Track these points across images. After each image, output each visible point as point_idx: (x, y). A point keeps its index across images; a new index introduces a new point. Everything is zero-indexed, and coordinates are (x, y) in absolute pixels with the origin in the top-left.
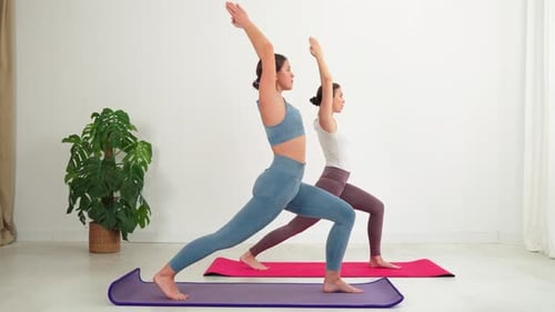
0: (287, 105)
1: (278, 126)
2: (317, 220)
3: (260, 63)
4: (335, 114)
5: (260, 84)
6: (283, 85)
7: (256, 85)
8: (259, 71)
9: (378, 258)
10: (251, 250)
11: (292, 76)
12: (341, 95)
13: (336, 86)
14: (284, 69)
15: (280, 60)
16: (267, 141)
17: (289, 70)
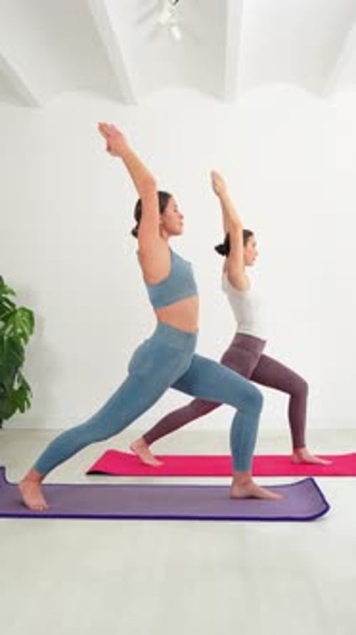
0: (173, 255)
1: (163, 282)
2: (216, 405)
3: (139, 204)
4: (247, 268)
5: (140, 231)
6: (169, 230)
7: (135, 233)
8: (138, 215)
9: (302, 451)
10: (145, 437)
11: (181, 217)
12: (254, 245)
13: (247, 234)
14: (169, 210)
15: (164, 198)
16: (148, 302)
17: (176, 211)
